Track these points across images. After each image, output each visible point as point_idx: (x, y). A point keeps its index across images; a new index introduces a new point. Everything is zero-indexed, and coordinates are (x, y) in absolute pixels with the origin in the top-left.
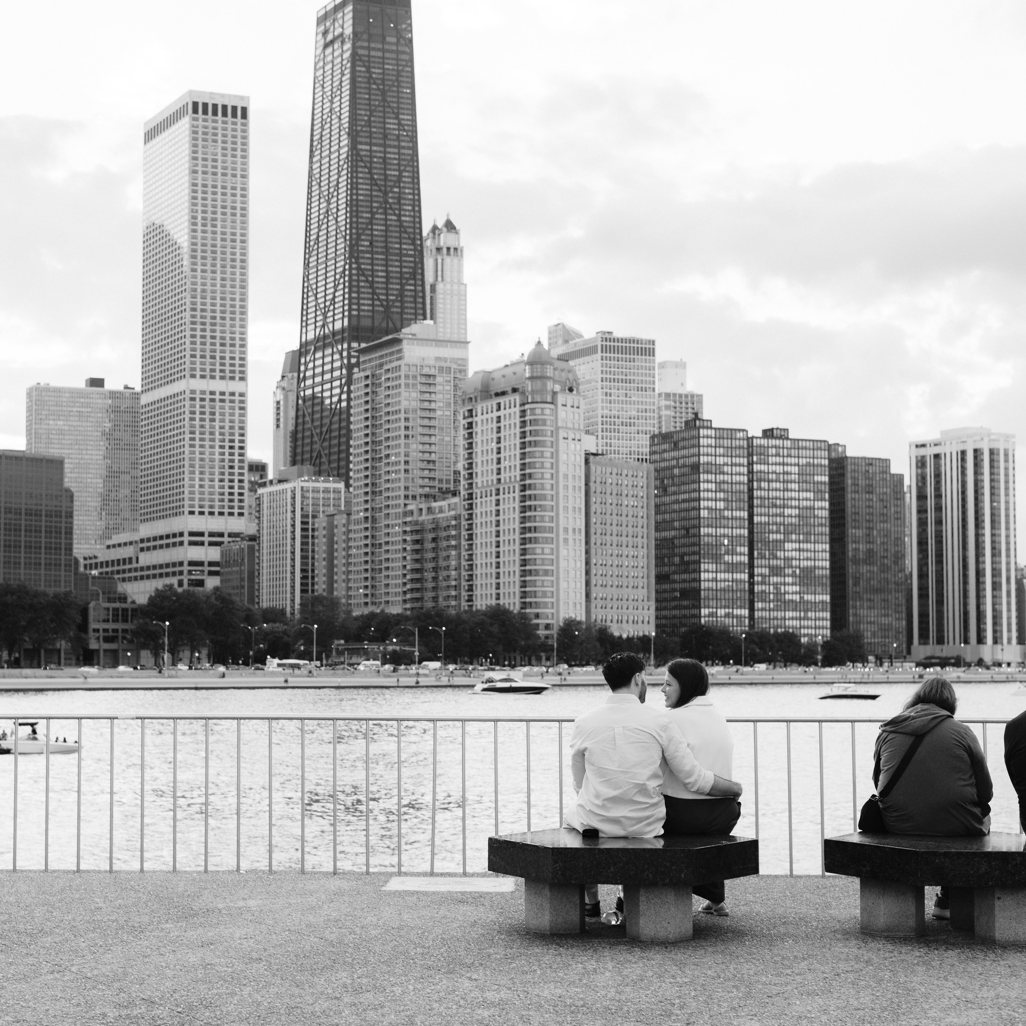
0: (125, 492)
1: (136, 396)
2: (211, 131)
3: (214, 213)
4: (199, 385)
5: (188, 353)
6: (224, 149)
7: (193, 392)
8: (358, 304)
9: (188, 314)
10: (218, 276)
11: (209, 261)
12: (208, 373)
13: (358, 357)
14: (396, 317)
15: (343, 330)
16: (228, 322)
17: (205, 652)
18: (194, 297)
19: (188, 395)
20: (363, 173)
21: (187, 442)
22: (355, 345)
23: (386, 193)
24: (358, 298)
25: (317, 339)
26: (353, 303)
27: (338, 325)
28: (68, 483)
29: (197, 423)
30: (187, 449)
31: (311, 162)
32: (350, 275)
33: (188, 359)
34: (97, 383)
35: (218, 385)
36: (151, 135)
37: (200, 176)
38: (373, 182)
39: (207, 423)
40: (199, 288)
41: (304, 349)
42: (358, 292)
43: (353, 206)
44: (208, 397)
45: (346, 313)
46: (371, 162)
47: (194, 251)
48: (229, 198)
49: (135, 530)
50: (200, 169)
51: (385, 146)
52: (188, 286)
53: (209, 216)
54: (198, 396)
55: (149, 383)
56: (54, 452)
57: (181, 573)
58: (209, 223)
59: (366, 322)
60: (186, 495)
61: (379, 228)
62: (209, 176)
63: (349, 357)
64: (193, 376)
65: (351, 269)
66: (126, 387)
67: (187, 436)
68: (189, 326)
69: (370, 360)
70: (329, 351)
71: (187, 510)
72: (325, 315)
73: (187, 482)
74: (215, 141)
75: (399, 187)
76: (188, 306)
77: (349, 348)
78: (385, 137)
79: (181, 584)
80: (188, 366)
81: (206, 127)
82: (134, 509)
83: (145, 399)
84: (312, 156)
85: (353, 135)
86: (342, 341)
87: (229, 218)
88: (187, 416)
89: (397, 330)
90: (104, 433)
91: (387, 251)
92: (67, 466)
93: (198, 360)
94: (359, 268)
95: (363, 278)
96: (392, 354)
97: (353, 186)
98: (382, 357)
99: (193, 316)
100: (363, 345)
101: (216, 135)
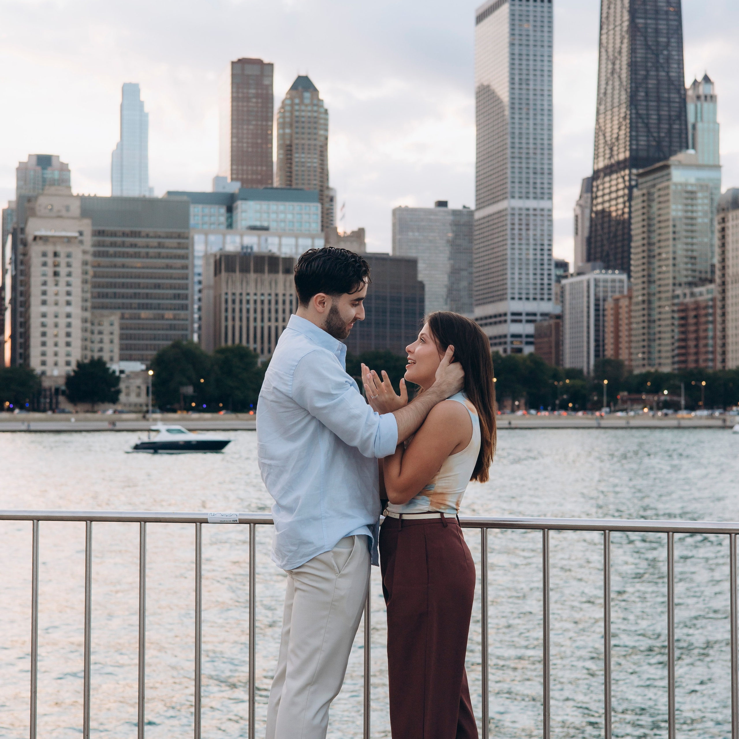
0: (464, 284)
1: (471, 213)
2: (524, 13)
3: (528, 75)
4: (517, 203)
5: (509, 180)
6: (535, 26)
7: (513, 209)
8: (637, 140)
9: (509, 151)
10: (531, 122)
11: (524, 111)
12: (524, 195)
13: (636, 180)
14: (666, 150)
15: (625, 160)
16: (539, 156)
17: (523, 401)
18: (513, 138)
19: (509, 211)
20: (640, 40)
21: (509, 246)
22: (634, 171)
23: (657, 56)
24: (637, 136)
25: (606, 168)
26: (633, 138)
27: (621, 157)
28: (421, 277)
29: (516, 232)
30: (509, 252)
31: (601, 34)
32: (631, 119)
33: (509, 185)
34: (442, 204)
35: (531, 204)
36: (480, 18)
37: (517, 48)
38: (647, 47)
39: (524, 232)
40: (517, 131)
41: (596, 175)
42: (637, 131)
43: (633, 66)
44: (524, 212)
45: (628, 148)
46: (646, 32)
47: (513, 103)
48: (539, 63)
49: (472, 311)
50: (517, 42)
51: (656, 19)
52: (509, 130)
53: (524, 77)
54: (517, 212)
55: (481, 203)
56: (411, 254)
57: (505, 343)
58: (524, 82)
59: (643, 154)
60: (509, 285)
61: (652, 83)
62: (524, 48)
63: (630, 180)
64: (513, 197)
65: (631, 114)
66: (464, 207)
67: (509, 242)
68: (509, 160)
69: (646, 182)
70: (614, 176)
71: (509, 296)
72: (611, 149)
73: (509, 276)
74: (528, 21)
75: (668, 50)
76: (509, 145)
77: (630, 174)
78: (657, 12)
79: (505, 351)
80: (509, 189)
81: (521, 10)
82: (470, 296)
83: (478, 215)
84: (601, 28)
85: (633, 13)
86: (624, 169)
87: (539, 78)
88: (509, 227)
89: (666, 158)
90: (448, 241)
91: (659, 99)
92: (421, 266)
93: (517, 185)
94: (637, 113)
95: (640, 120)
96: (663, 176)
97: (633, 51)
98: (655, 179)
99: (513, 153)
100: (641, 171)
101: (528, 16)
